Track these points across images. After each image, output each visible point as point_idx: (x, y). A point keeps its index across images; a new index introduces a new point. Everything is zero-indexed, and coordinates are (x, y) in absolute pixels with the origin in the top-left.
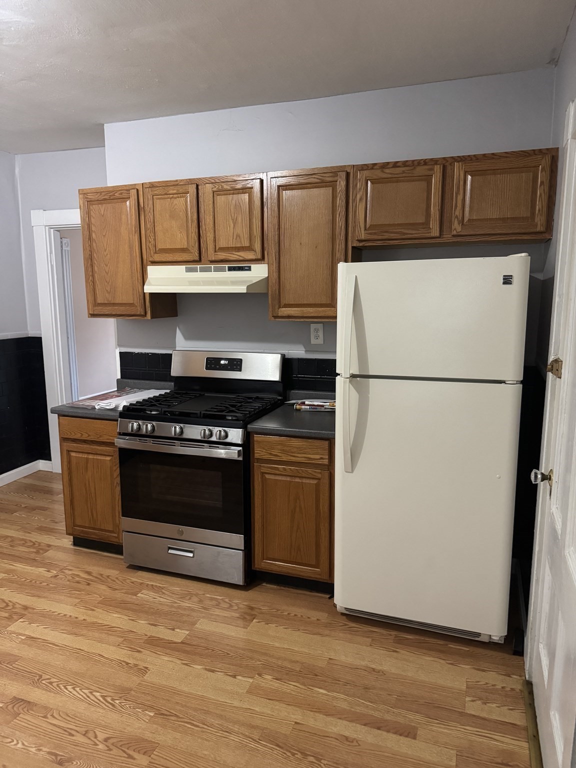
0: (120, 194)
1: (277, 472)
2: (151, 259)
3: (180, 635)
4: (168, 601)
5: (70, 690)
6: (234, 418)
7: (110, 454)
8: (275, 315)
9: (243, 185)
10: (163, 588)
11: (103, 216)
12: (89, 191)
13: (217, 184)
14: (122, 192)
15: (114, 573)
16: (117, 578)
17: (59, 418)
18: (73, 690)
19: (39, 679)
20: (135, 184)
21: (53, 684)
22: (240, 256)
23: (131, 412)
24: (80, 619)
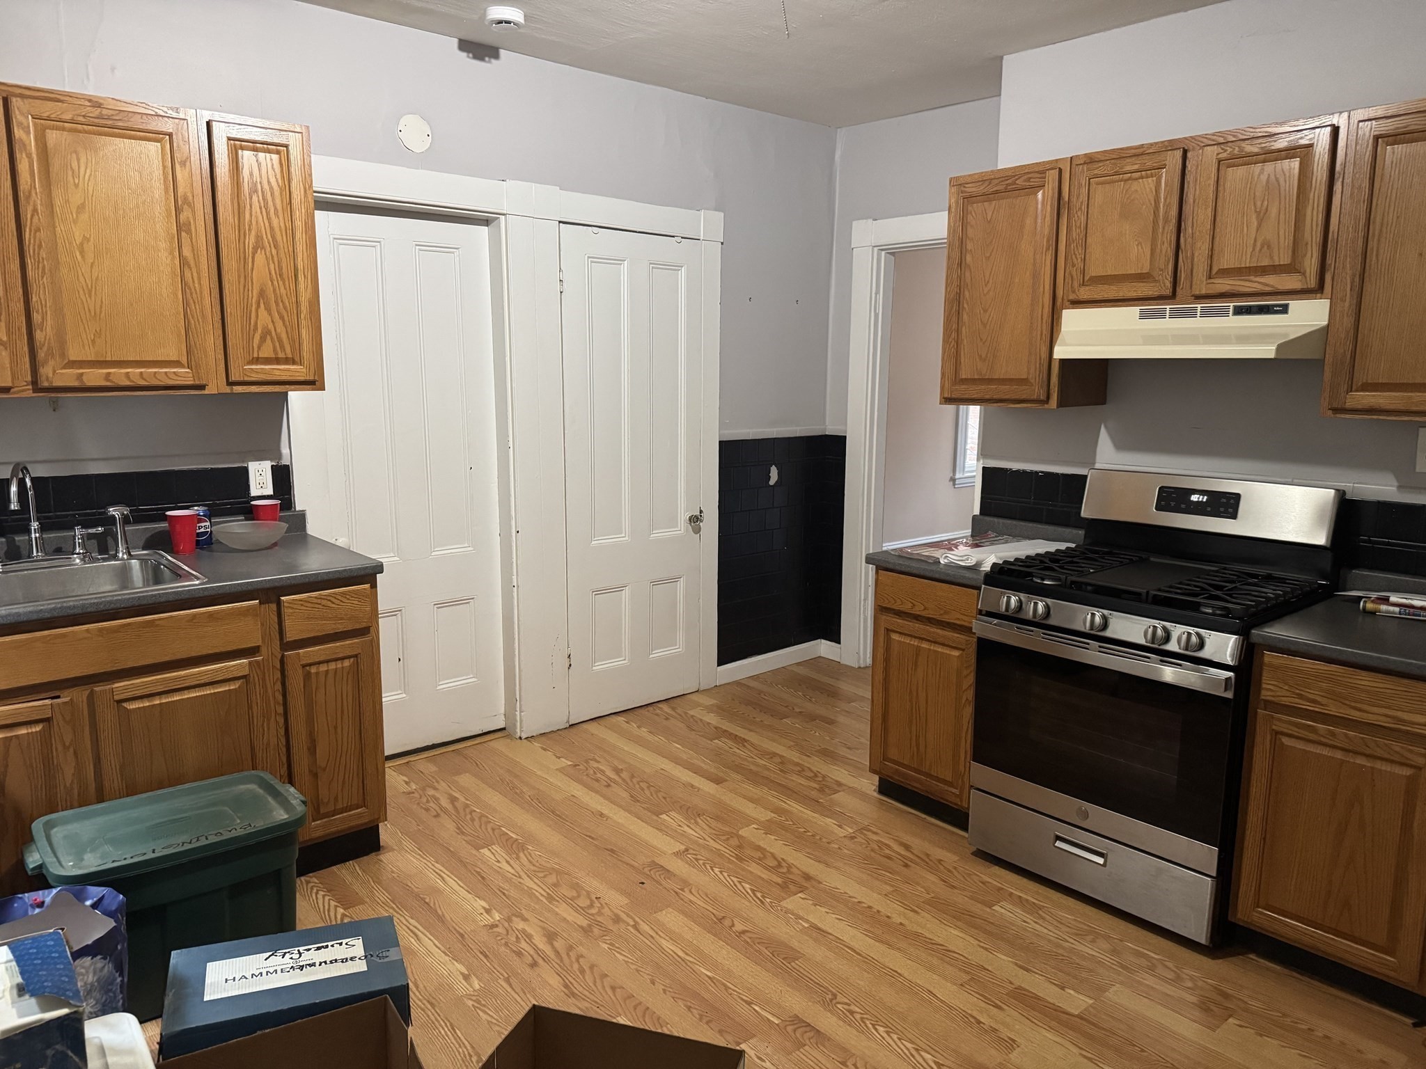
0: (1025, 181)
1: (1312, 736)
2: (1072, 297)
3: (1076, 1002)
4: (1051, 934)
5: (881, 1034)
6: (1218, 612)
7: (960, 646)
8: (1335, 405)
9: (1288, 142)
10: (1040, 908)
11: (989, 222)
12: (969, 180)
13: (1230, 144)
14: (1030, 176)
15: (949, 858)
16: (955, 868)
17: (877, 573)
18: (886, 1035)
19: (833, 999)
20: (1057, 160)
21: (855, 1015)
22: (1267, 285)
23: (1004, 576)
24: (894, 920)
